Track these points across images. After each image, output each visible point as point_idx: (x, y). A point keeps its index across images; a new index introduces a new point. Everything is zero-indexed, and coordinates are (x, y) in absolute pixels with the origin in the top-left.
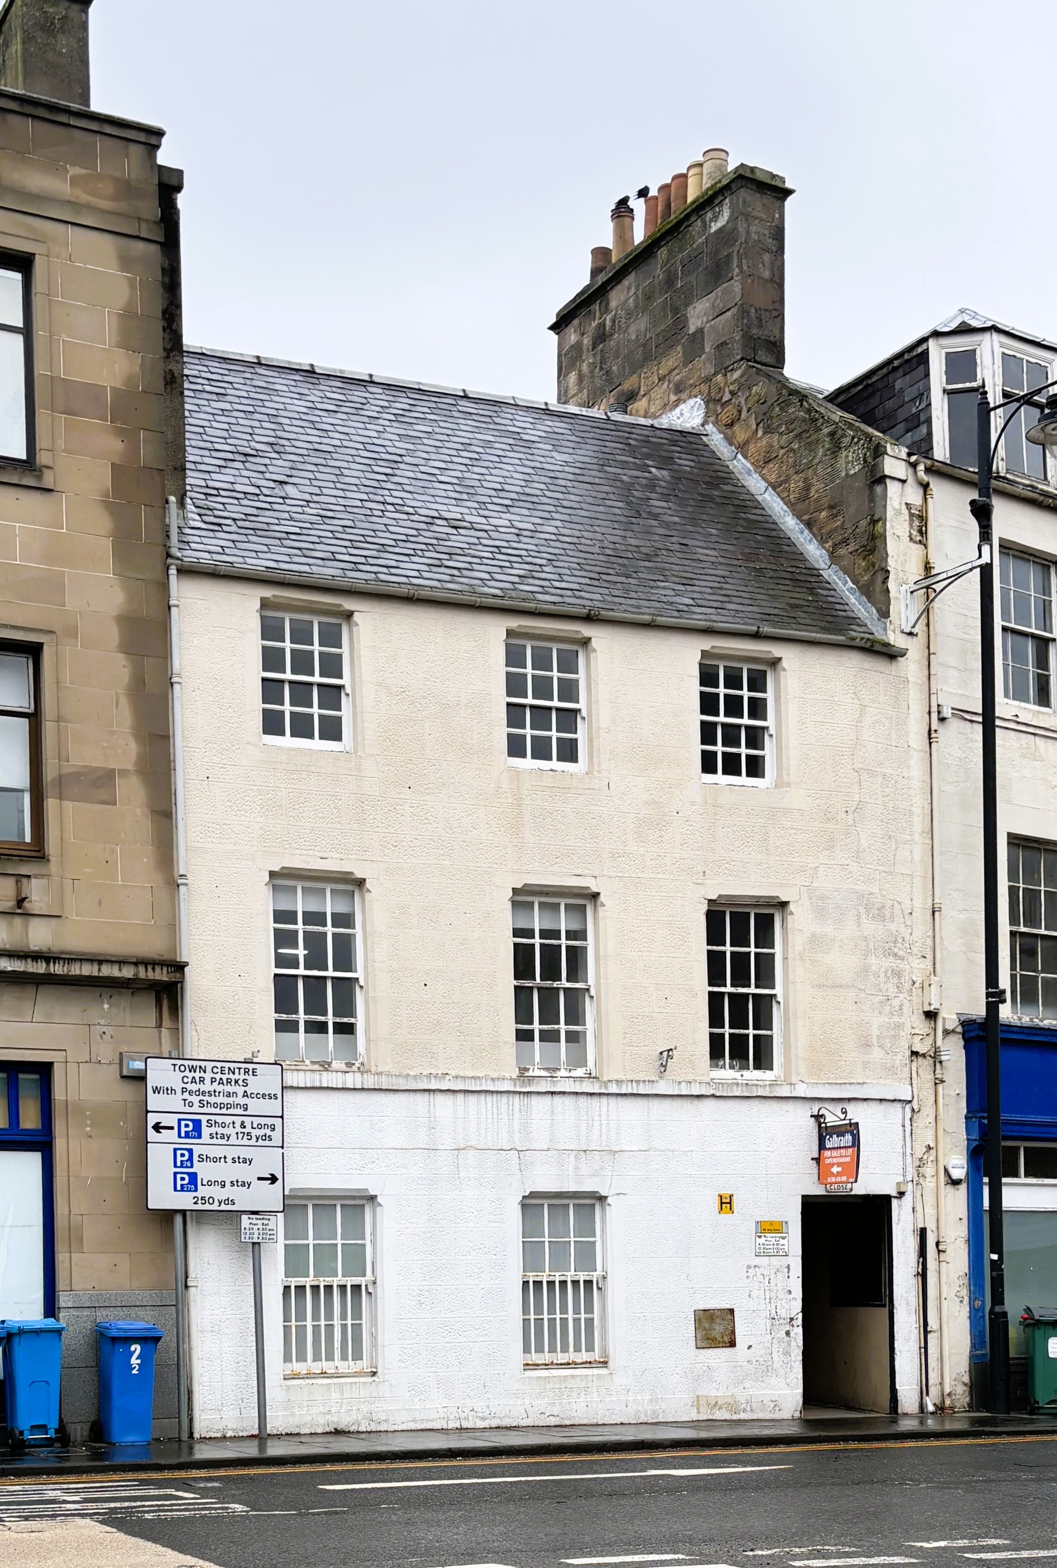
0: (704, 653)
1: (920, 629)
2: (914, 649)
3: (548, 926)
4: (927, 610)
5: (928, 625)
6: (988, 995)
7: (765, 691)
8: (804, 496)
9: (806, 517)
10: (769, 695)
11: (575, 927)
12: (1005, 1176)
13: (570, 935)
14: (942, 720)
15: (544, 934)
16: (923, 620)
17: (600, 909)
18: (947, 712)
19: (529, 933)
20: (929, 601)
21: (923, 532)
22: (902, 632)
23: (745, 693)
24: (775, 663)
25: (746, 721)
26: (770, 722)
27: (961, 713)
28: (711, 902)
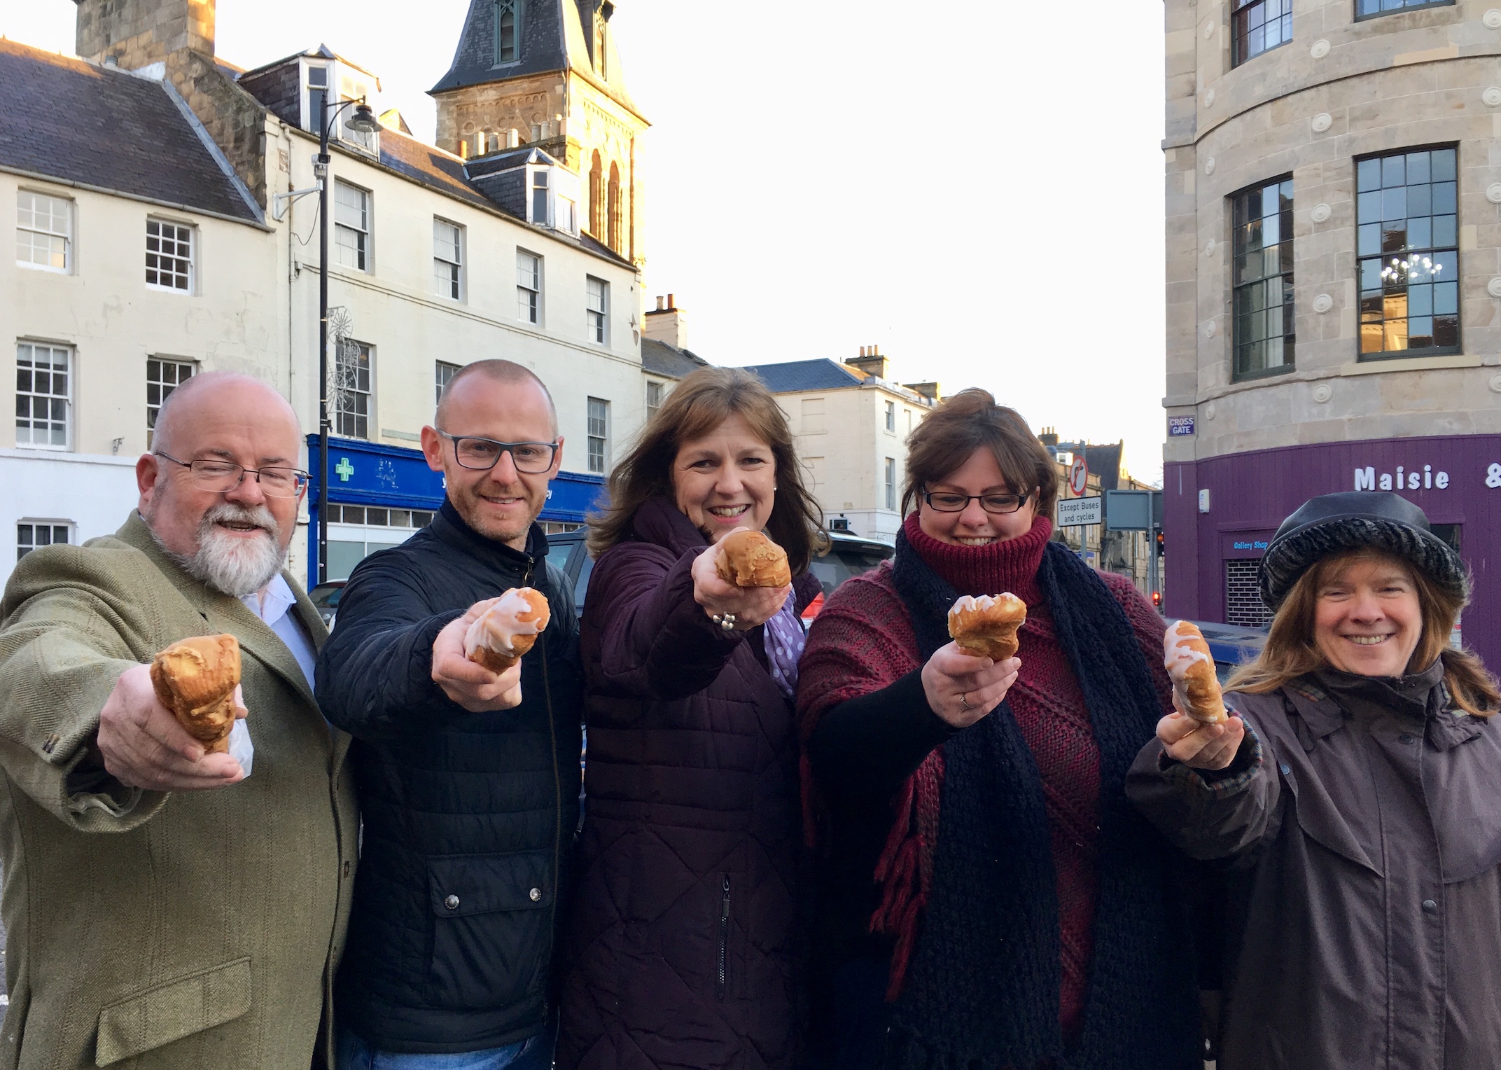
0: (149, 216)
1: (285, 218)
2: (281, 229)
3: (42, 360)
4: (290, 208)
5: (290, 217)
6: (321, 422)
7: (188, 241)
8: (221, 134)
9: (222, 145)
10: (191, 244)
11: (60, 362)
12: (329, 521)
13: (56, 367)
14: (298, 270)
15: (38, 365)
16: (287, 214)
17: (77, 354)
18: (300, 266)
19: (29, 364)
20: (291, 203)
21: (288, 166)
22: (274, 219)
23: (176, 241)
24: (195, 226)
25: (176, 256)
26: (191, 259)
27: (309, 268)
28: (150, 356)
